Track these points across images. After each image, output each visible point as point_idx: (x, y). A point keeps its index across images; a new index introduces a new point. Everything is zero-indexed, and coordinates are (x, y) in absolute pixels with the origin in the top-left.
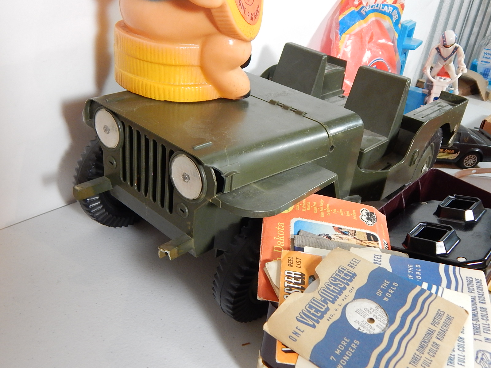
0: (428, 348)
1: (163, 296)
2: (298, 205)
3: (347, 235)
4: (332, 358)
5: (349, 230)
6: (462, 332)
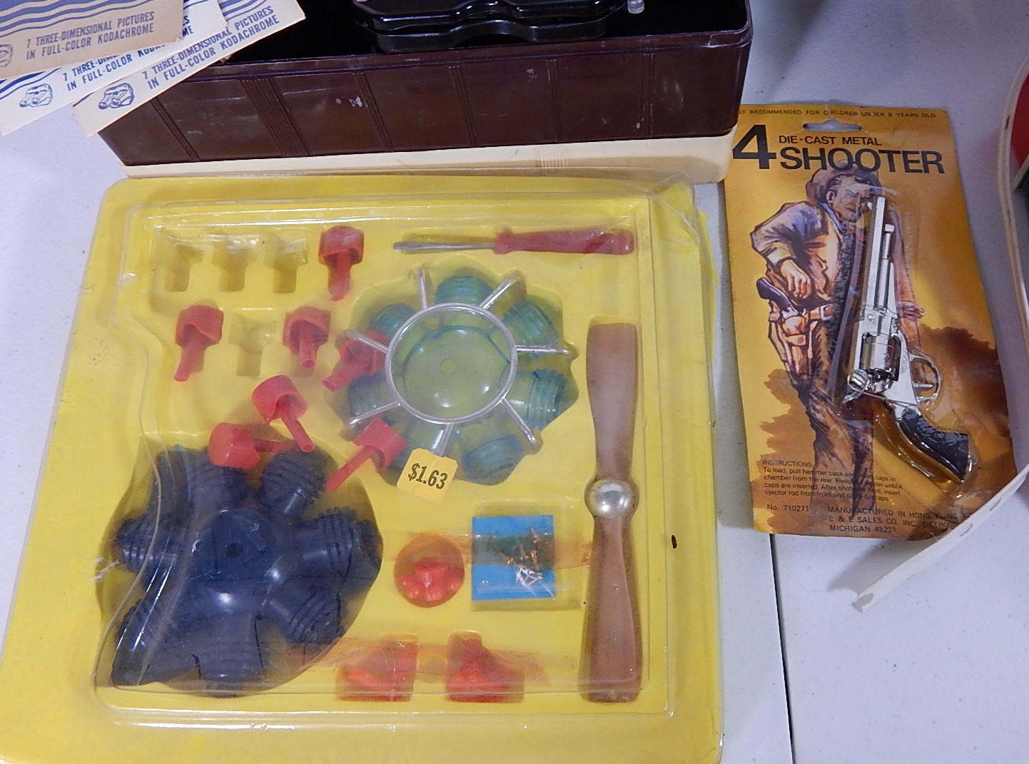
0: (76, 39)
6: (139, 53)
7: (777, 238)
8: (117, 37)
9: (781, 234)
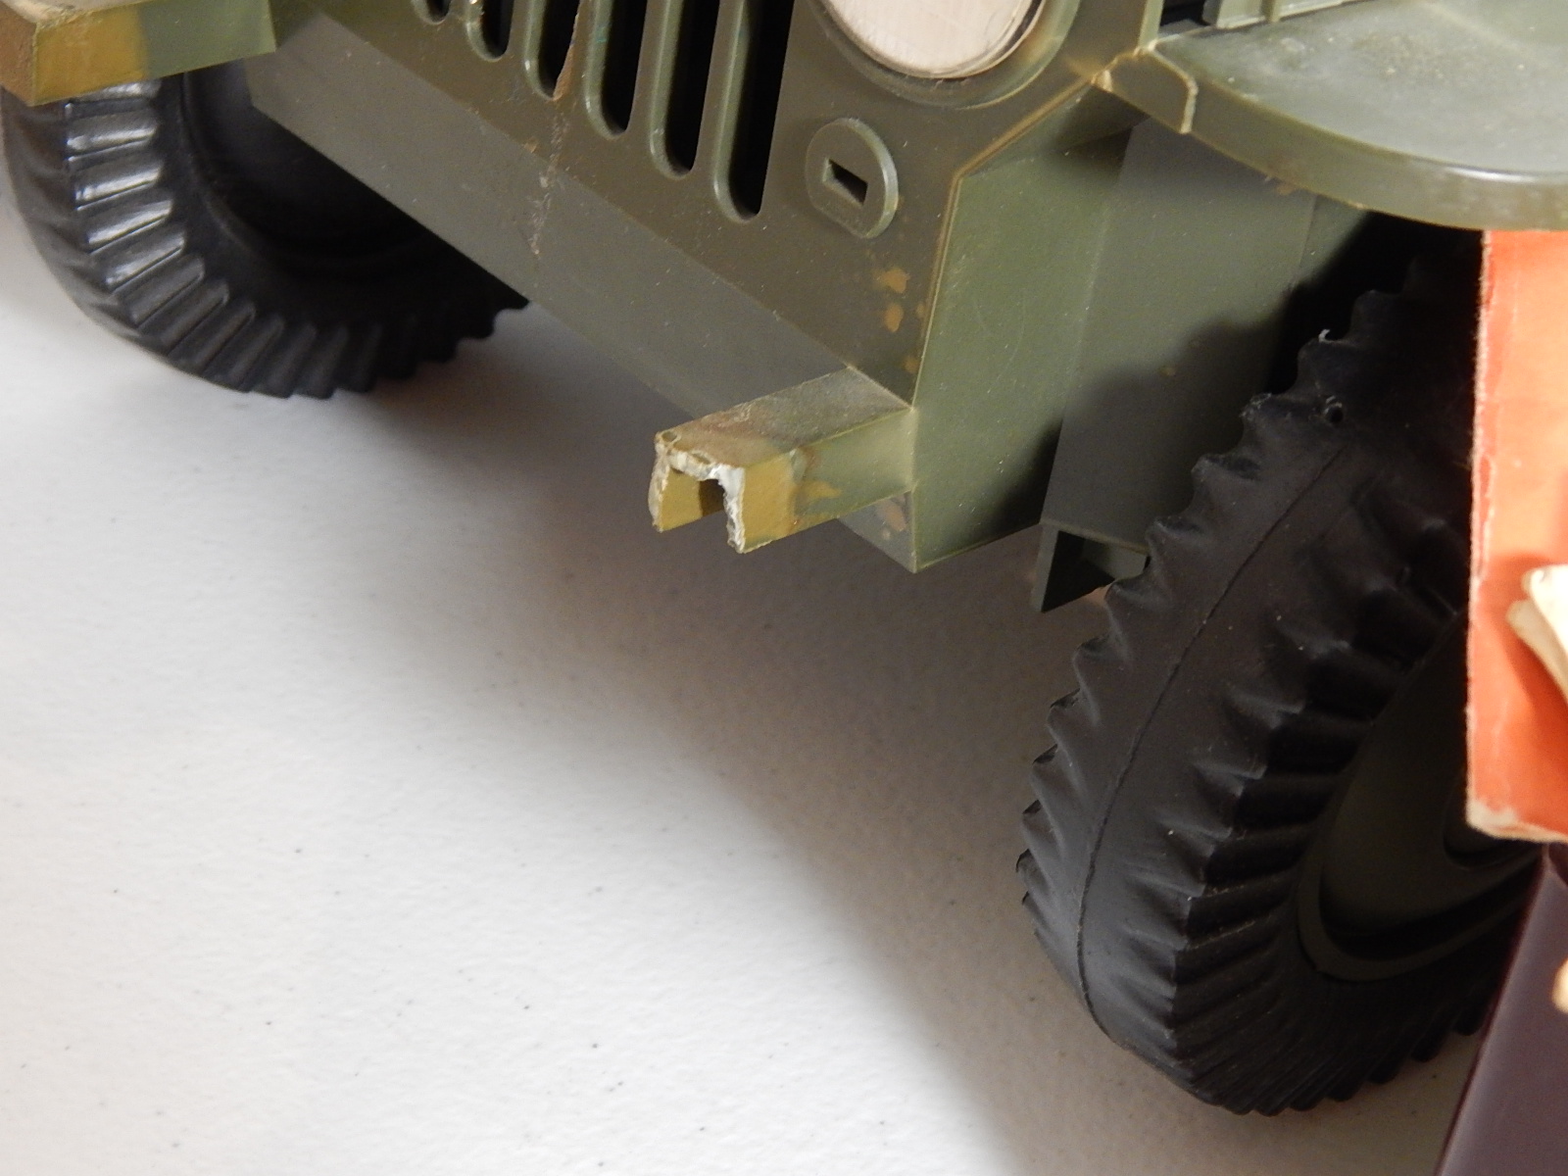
1: (599, 889)
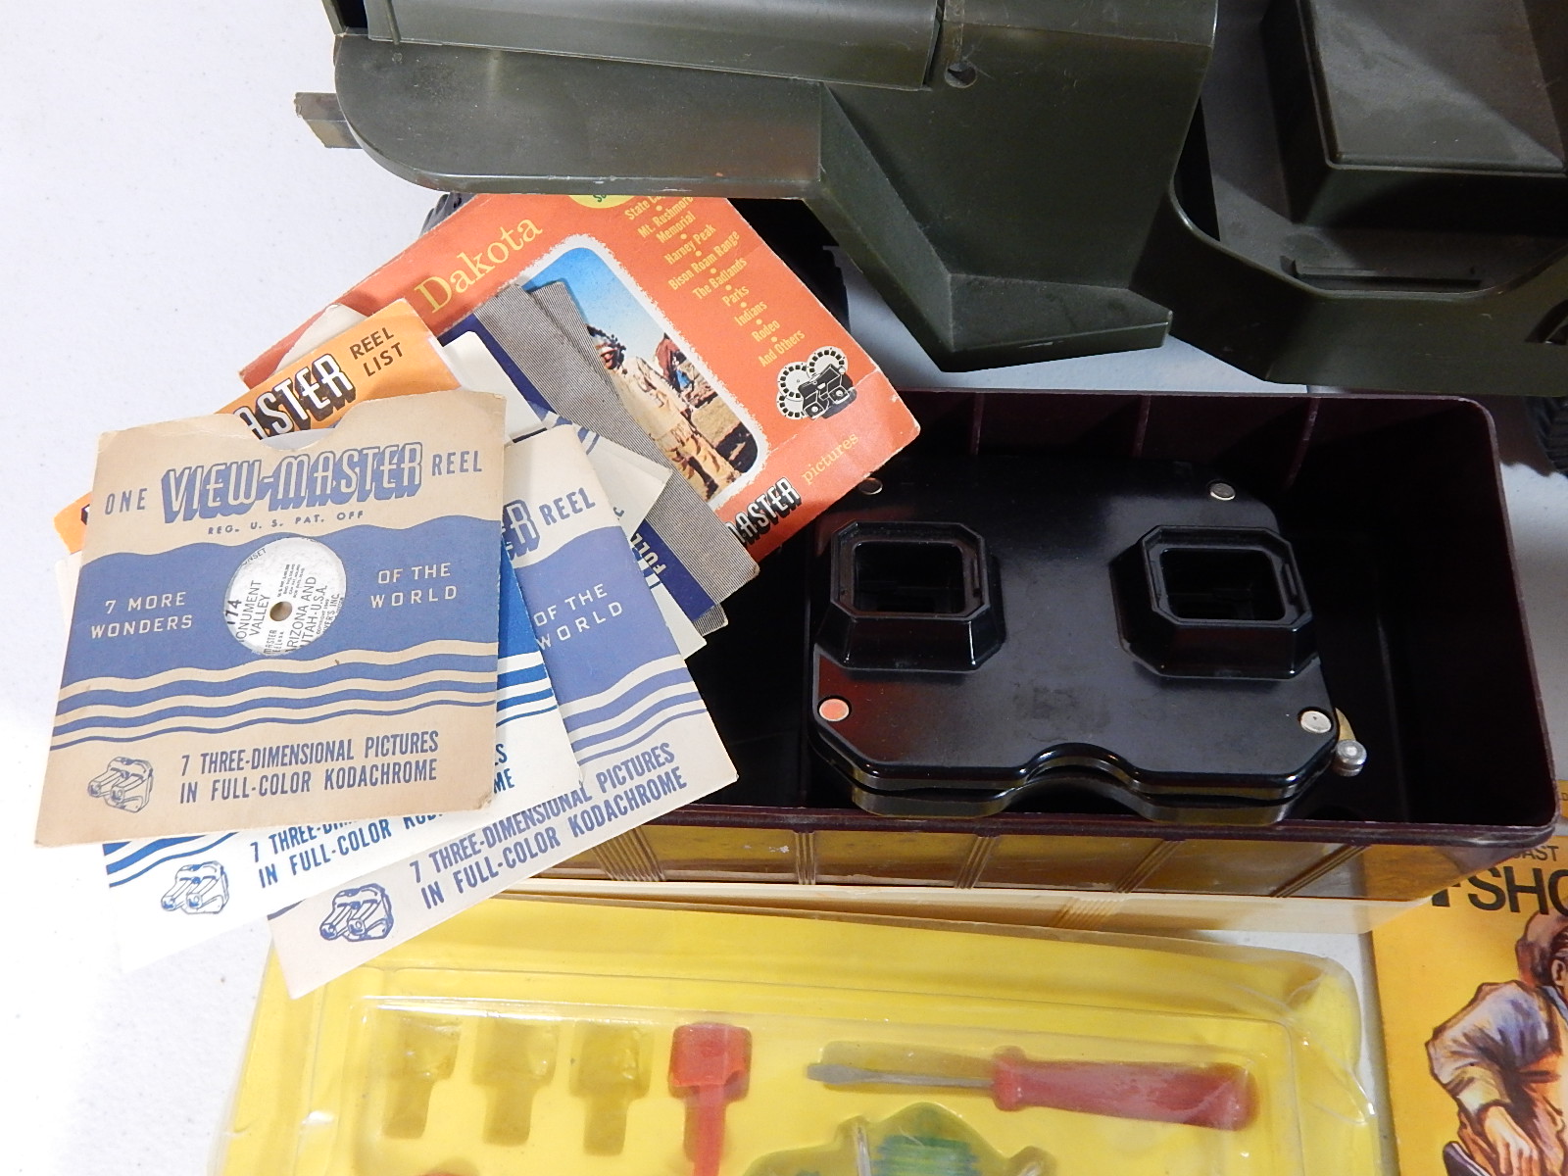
0: (280, 770)
2: (650, 202)
3: (677, 387)
4: (110, 604)
5: (699, 379)
6: (406, 820)
7: (1472, 1056)
8: (363, 780)
9: (1479, 1048)
